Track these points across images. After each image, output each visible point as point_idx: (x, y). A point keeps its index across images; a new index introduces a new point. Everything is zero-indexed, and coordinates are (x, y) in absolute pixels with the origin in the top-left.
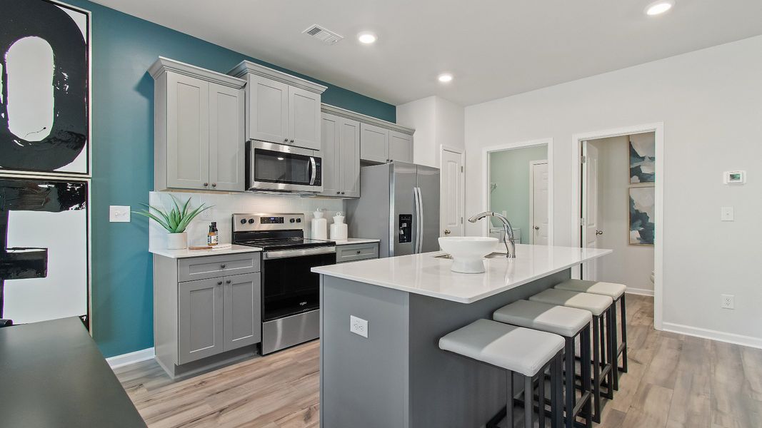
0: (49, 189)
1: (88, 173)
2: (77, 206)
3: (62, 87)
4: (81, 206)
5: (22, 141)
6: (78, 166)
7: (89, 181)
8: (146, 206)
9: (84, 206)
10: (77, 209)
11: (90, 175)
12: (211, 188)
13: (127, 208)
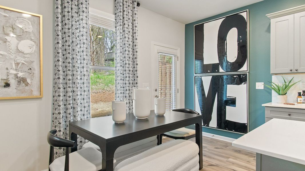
0: (236, 77)
1: (247, 71)
2: (244, 83)
3: (240, 41)
4: (245, 83)
5: (230, 63)
6: (244, 68)
7: (248, 73)
8: (270, 82)
9: (246, 83)
10: (244, 84)
11: (248, 71)
12: (295, 72)
13: (263, 83)
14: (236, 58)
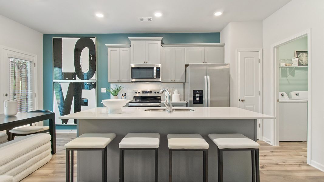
0: (88, 84)
3: (91, 58)
4: (94, 88)
5: (84, 73)
6: (94, 78)
7: (96, 82)
8: (110, 88)
12: (120, 82)
13: (105, 89)
14: (88, 70)
